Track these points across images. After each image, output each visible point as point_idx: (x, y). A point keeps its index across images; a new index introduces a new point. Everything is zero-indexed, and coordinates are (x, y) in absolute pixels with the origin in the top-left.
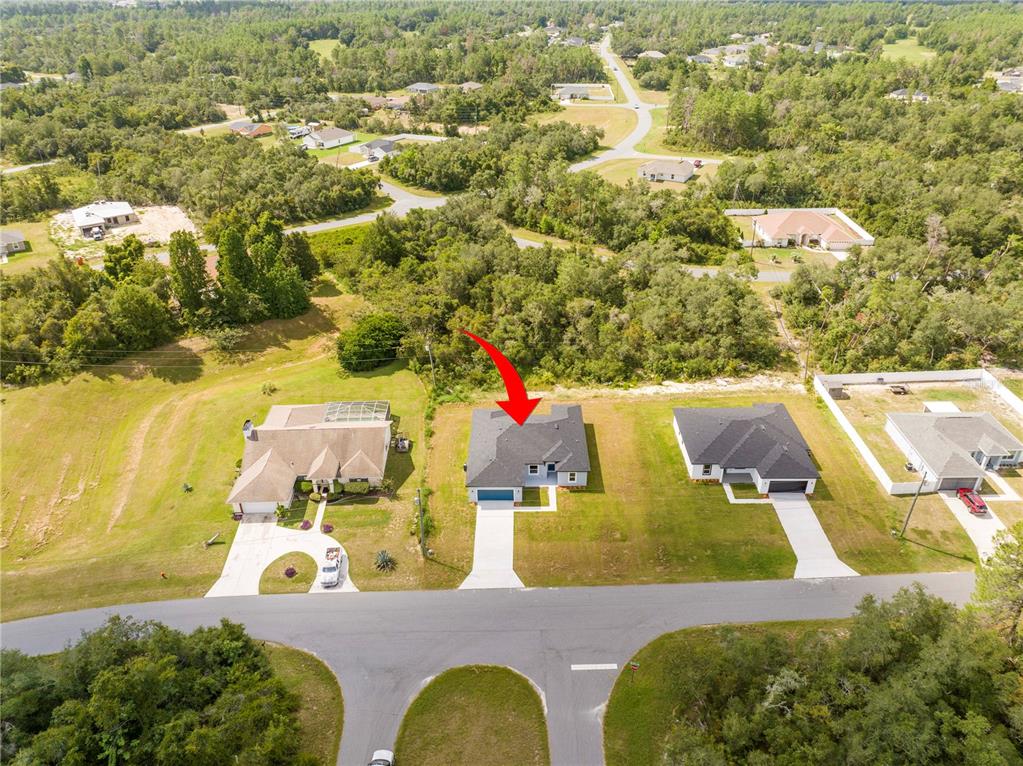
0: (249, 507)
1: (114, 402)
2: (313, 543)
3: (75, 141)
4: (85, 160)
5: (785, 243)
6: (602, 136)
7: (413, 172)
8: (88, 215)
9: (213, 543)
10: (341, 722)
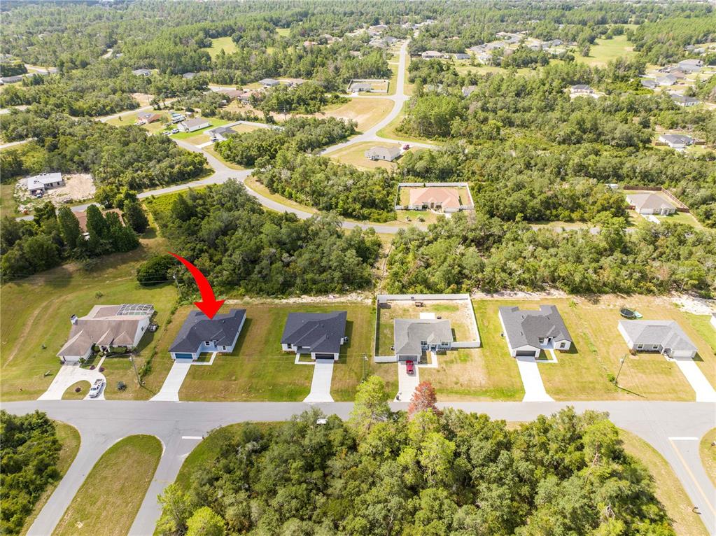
0: (68, 358)
1: (24, 299)
2: (93, 376)
3: (38, 130)
4: (43, 141)
5: (420, 208)
6: (356, 126)
7: (230, 153)
8: (35, 182)
9: (48, 375)
10: (76, 455)
